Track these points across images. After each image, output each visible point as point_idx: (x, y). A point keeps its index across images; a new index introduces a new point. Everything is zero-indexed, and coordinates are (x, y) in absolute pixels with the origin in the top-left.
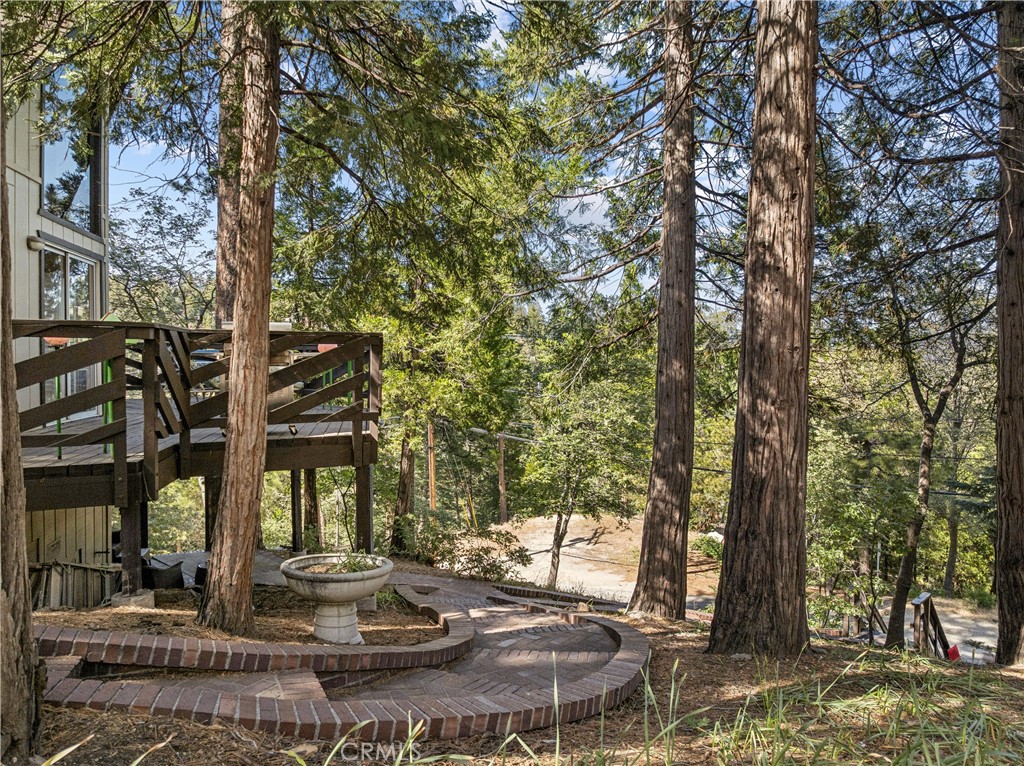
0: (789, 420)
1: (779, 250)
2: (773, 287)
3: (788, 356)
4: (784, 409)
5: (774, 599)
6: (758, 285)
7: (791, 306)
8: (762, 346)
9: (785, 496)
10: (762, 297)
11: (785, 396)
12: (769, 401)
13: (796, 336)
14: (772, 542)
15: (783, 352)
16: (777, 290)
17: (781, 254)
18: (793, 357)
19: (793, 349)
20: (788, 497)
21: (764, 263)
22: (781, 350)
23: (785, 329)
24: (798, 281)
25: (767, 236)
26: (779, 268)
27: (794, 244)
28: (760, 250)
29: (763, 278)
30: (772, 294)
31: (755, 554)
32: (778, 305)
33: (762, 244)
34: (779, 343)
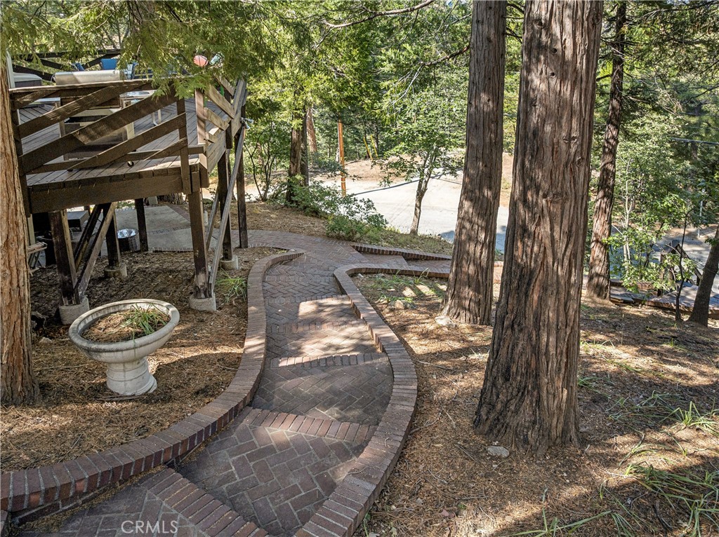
0: (562, 214)
1: (556, 29)
2: (549, 72)
3: (564, 147)
4: (557, 202)
5: (538, 393)
6: (533, 67)
7: (568, 93)
8: (535, 134)
9: (555, 292)
10: (537, 82)
11: (559, 189)
12: (541, 193)
13: (575, 124)
14: (538, 336)
15: (558, 142)
16: (553, 74)
17: (559, 35)
18: (570, 147)
19: (570, 138)
20: (558, 293)
21: (540, 43)
22: (555, 140)
23: (561, 118)
24: (578, 64)
25: (543, 13)
26: (556, 50)
27: (574, 23)
28: (536, 27)
29: (538, 60)
30: (548, 79)
31: (520, 346)
32: (554, 90)
33: (539, 20)
34: (553, 132)
